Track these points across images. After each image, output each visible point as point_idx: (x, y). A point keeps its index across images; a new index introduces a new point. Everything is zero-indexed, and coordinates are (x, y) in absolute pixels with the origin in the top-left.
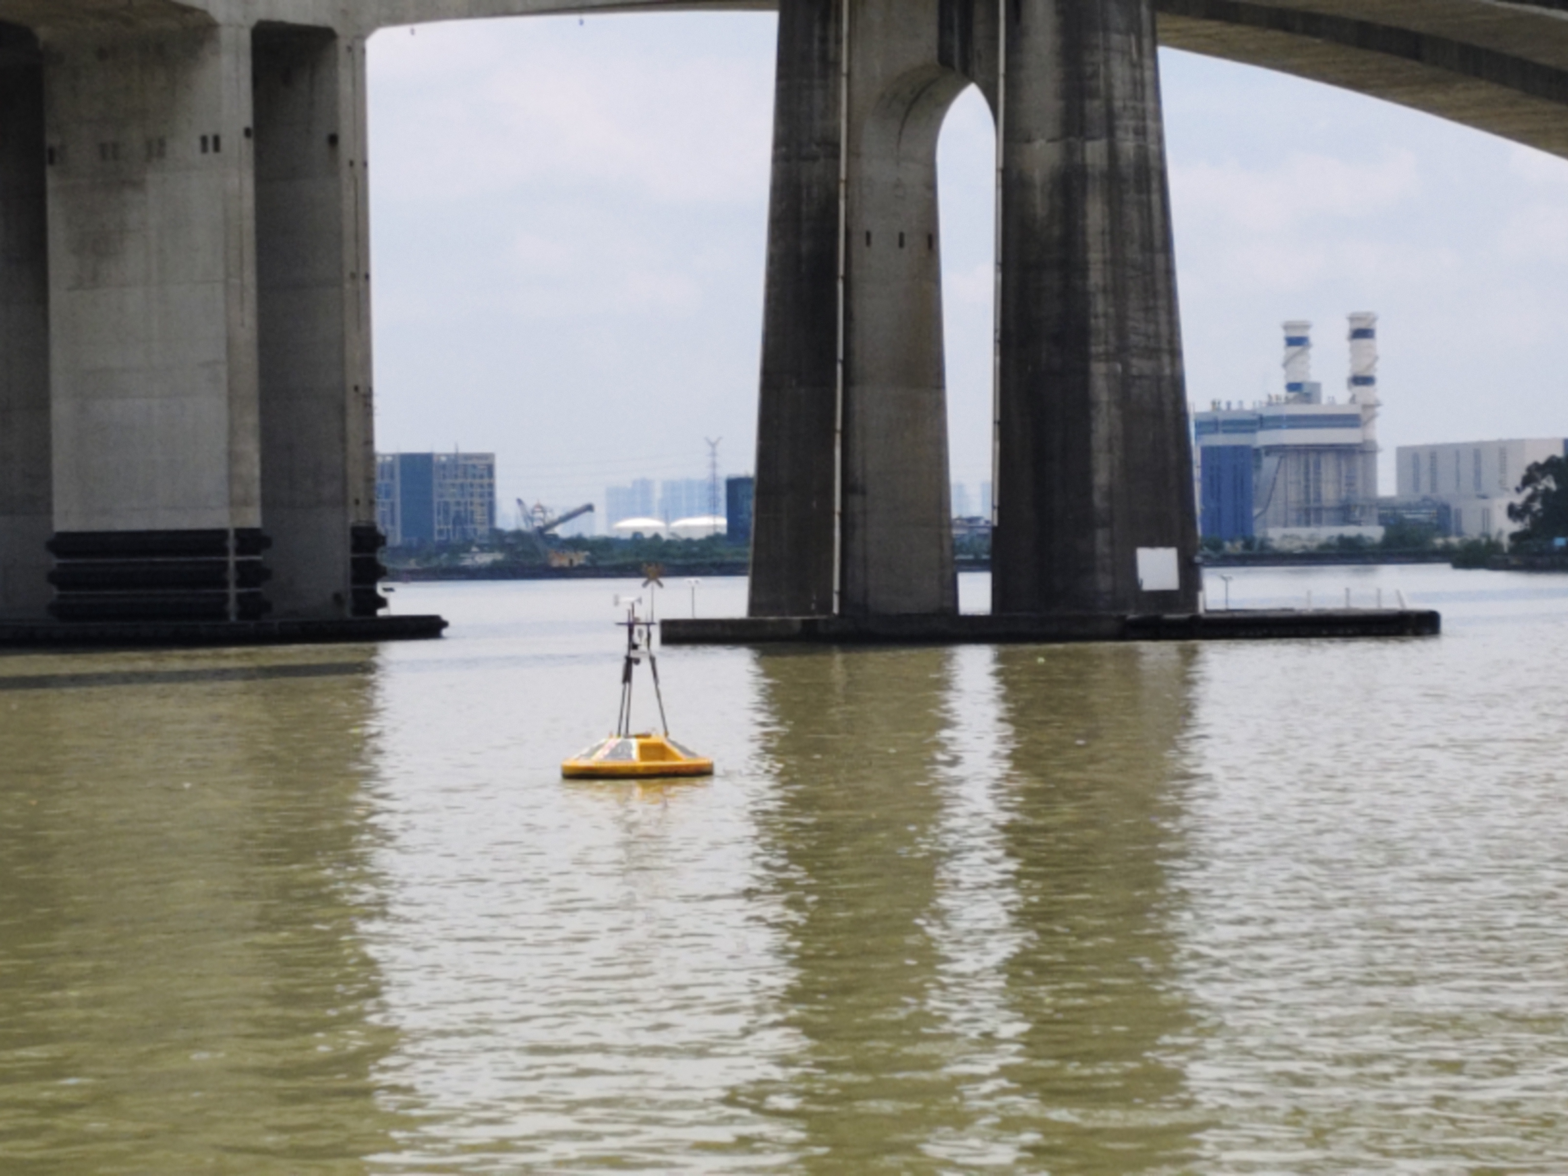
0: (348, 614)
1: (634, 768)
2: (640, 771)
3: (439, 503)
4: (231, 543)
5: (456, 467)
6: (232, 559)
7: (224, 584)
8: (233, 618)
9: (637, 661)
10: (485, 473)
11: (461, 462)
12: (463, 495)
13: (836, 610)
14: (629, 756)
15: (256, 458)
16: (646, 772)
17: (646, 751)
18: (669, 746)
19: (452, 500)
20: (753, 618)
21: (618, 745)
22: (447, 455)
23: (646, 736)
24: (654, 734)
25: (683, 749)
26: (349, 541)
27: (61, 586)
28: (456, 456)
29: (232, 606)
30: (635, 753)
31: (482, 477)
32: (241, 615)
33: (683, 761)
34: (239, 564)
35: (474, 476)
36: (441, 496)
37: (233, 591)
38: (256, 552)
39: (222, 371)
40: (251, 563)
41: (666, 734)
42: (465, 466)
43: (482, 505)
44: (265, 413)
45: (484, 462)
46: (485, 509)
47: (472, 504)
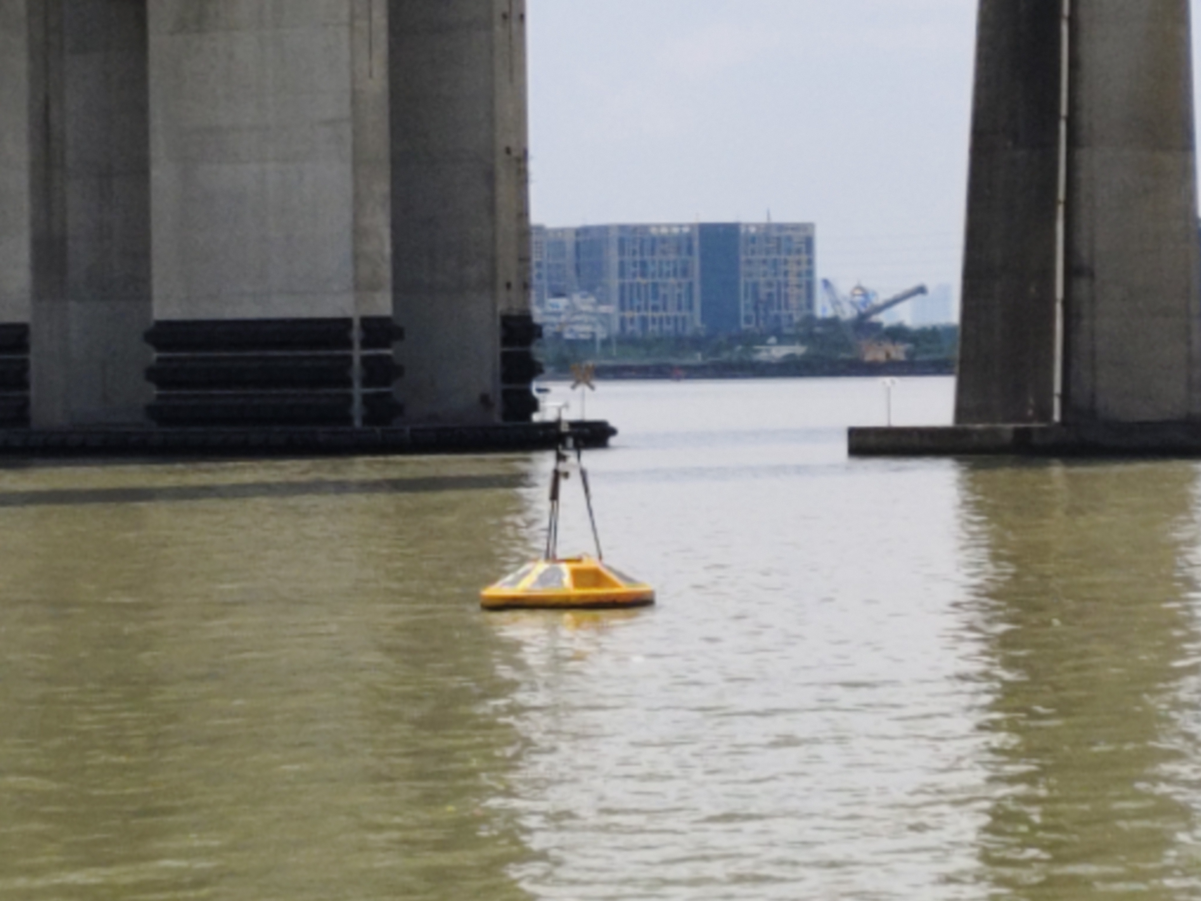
0: (497, 419)
1: (568, 597)
2: (573, 601)
3: (746, 285)
4: (356, 334)
5: (768, 239)
6: (357, 353)
7: (348, 383)
8: (358, 423)
9: (566, 475)
10: (803, 246)
11: (775, 234)
12: (776, 274)
13: (1057, 417)
14: (560, 582)
15: (386, 232)
16: (580, 602)
17: (579, 576)
18: (604, 571)
19: (762, 280)
20: (961, 426)
21: (546, 571)
22: (757, 226)
23: (579, 560)
24: (585, 559)
25: (621, 576)
26: (497, 334)
27: (161, 384)
28: (769, 226)
29: (357, 409)
30: (567, 580)
31: (799, 251)
32: (366, 420)
33: (623, 589)
34: (365, 360)
35: (789, 252)
36: (750, 275)
37: (358, 391)
38: (387, 346)
39: (347, 130)
40: (380, 358)
41: (600, 557)
42: (779, 239)
43: (799, 286)
44: (395, 179)
45: (802, 234)
46: (803, 291)
47: (787, 285)
